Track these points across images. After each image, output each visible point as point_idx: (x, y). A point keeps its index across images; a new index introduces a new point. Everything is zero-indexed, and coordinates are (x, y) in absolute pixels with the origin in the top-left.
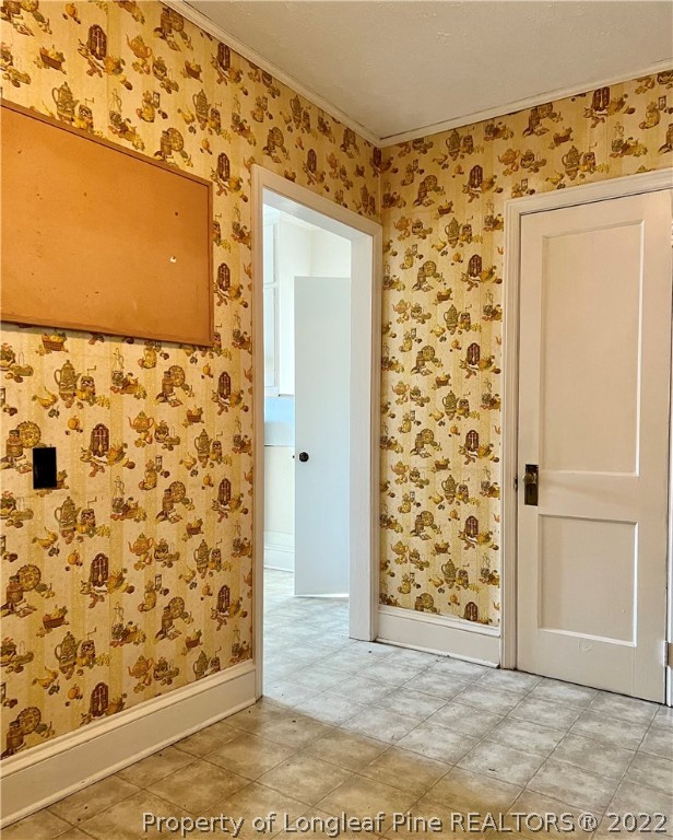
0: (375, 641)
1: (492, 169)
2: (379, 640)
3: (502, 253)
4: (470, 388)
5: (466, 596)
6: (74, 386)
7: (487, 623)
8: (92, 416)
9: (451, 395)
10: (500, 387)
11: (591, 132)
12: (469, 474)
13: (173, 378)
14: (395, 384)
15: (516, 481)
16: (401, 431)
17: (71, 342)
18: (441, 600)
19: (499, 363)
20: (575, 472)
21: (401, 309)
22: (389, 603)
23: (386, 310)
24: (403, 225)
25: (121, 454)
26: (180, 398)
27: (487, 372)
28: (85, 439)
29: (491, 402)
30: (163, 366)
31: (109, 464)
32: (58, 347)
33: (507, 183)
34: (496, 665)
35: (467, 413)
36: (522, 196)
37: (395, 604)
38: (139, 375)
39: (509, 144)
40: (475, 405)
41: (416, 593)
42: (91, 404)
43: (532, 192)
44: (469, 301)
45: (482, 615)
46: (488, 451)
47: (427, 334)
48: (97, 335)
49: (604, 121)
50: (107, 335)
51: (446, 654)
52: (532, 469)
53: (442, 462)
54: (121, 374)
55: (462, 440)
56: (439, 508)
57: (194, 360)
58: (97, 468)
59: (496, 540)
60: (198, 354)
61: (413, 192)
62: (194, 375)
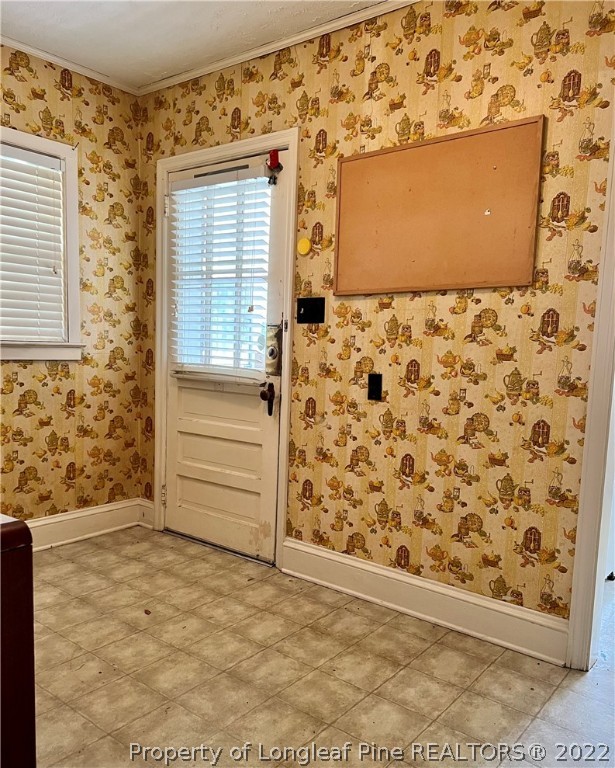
6: (398, 332)
8: (408, 353)
13: (485, 321)
17: (397, 302)
25: (429, 383)
26: (490, 338)
28: (402, 370)
30: (474, 309)
31: (419, 389)
32: (387, 306)
38: (450, 320)
42: (408, 345)
48: (416, 293)
50: (423, 292)
54: (433, 320)
57: (510, 301)
58: (409, 392)
60: (516, 294)
62: (508, 316)
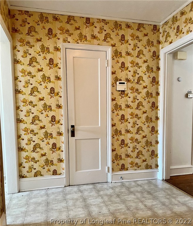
0: (19, 192)
1: (56, 31)
2: (20, 191)
3: (61, 59)
4: (52, 102)
5: (52, 168)
7: (60, 175)
9: (45, 104)
10: (62, 102)
11: (86, 29)
12: (52, 129)
14: (22, 99)
15: (68, 130)
16: (25, 116)
18: (43, 172)
19: (61, 94)
20: (85, 126)
21: (23, 71)
22: (23, 177)
23: (16, 71)
24: (22, 41)
27: (57, 97)
29: (59, 107)
33: (61, 37)
34: (64, 186)
35: (51, 110)
36: (66, 42)
37: (26, 177)
39: (61, 24)
40: (54, 107)
41: (34, 171)
43: (69, 42)
44: (50, 72)
45: (58, 172)
46: (59, 122)
47: (34, 82)
49: (89, 27)
51: (47, 188)
52: (73, 126)
53: (43, 126)
55: (50, 119)
56: (42, 142)
59: (62, 149)
61: (25, 30)
